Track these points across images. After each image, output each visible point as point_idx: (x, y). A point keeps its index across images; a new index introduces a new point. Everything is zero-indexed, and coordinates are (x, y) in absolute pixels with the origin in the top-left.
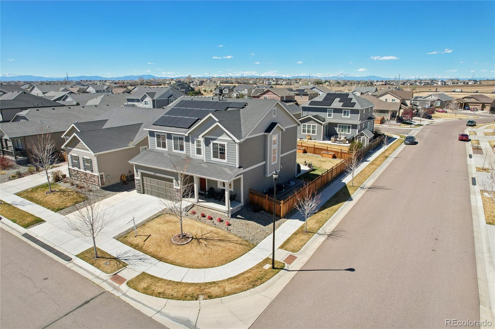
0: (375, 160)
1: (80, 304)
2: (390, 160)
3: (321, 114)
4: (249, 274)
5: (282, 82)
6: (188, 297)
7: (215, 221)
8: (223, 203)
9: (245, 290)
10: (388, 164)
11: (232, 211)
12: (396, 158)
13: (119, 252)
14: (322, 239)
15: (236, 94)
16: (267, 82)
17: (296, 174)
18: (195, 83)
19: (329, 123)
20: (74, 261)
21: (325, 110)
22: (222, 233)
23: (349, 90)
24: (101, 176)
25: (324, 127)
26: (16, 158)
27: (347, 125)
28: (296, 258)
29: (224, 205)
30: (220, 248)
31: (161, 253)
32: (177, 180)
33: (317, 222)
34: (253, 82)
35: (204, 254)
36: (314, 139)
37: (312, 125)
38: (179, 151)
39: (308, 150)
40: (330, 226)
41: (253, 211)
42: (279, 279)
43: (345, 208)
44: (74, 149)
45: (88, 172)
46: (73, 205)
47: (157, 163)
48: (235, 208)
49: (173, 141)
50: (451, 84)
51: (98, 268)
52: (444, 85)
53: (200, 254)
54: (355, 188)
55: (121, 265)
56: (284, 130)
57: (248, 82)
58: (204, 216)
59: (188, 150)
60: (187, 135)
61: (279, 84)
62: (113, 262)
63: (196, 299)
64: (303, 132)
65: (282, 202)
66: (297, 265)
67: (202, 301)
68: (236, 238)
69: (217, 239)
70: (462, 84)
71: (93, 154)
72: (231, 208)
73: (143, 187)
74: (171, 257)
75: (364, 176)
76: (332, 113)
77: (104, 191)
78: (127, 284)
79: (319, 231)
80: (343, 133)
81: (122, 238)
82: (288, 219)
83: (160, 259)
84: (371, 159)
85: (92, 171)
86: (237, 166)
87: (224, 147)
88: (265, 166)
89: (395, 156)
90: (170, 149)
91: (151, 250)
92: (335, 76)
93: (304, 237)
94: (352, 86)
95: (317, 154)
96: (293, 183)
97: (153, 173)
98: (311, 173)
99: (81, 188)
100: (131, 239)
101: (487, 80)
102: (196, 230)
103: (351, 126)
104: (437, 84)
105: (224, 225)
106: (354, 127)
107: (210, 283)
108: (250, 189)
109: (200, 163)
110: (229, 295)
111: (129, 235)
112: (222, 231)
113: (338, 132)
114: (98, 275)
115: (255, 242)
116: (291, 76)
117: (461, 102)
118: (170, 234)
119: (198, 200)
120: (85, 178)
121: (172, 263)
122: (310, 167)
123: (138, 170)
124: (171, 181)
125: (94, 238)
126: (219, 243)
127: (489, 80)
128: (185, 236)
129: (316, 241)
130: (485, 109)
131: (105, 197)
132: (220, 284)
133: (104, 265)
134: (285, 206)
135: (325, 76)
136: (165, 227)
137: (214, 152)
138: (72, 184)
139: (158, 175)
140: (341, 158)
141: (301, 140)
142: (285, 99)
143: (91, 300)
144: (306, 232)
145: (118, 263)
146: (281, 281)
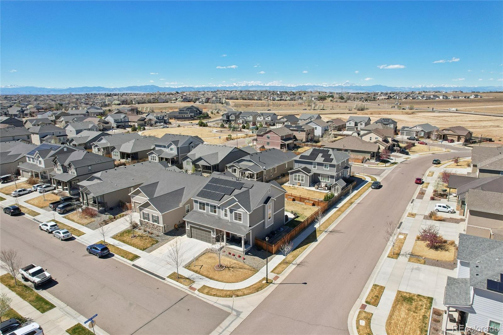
0: (343, 206)
1: (179, 300)
2: (353, 206)
3: (308, 166)
4: (255, 286)
5: (287, 97)
6: (228, 296)
7: (237, 256)
8: (241, 246)
9: (254, 293)
10: (351, 209)
11: (246, 251)
12: (358, 203)
13: (188, 275)
14: (294, 267)
15: (242, 120)
16: (271, 98)
17: (284, 222)
18: (201, 100)
19: (314, 174)
20: (167, 280)
21: (311, 163)
22: (241, 264)
23: (349, 110)
24: (164, 226)
25: (310, 177)
26: (98, 209)
27: (327, 176)
28: (279, 277)
29: (242, 247)
30: (240, 272)
31: (210, 275)
32: (214, 232)
33: (293, 256)
34: (258, 98)
35: (232, 276)
36: (303, 186)
37: (301, 175)
38: (213, 213)
39: (296, 199)
40: (299, 260)
41: (257, 250)
42: (270, 288)
43: (313, 245)
44: (146, 209)
45: (155, 223)
46: (151, 246)
47: (201, 221)
48: (247, 249)
49: (210, 207)
50: (453, 98)
51: (181, 283)
52: (446, 99)
53: (230, 276)
54: (321, 232)
55: (192, 282)
56: (275, 200)
57: (253, 97)
58: (230, 254)
59: (219, 213)
60: (219, 206)
61: (283, 100)
62: (187, 280)
63: (232, 297)
64: (295, 180)
65: (273, 245)
66: (279, 281)
67: (234, 298)
68: (248, 267)
69: (238, 267)
70: (463, 98)
71: (160, 214)
72: (245, 249)
73: (191, 234)
74: (216, 277)
75: (329, 222)
76: (316, 166)
77: (166, 235)
78: (198, 291)
79: (293, 263)
80: (324, 181)
81: (188, 267)
82: (277, 255)
83: (211, 278)
84: (339, 206)
85: (158, 223)
86: (249, 226)
87: (241, 215)
88: (264, 222)
89: (359, 202)
90: (208, 211)
91: (205, 274)
92: (341, 85)
93: (284, 266)
94: (355, 101)
95: (302, 202)
96: (282, 229)
97: (198, 227)
98: (295, 219)
99: (152, 234)
100: (193, 268)
101: (490, 92)
102: (226, 262)
103: (330, 176)
104: (439, 98)
105: (241, 259)
106: (332, 177)
107: (237, 290)
108: (255, 237)
109: (227, 222)
110: (246, 295)
111: (190, 265)
112: (240, 262)
113: (320, 180)
114: (182, 287)
115: (258, 269)
117: (441, 134)
118: (213, 265)
119: (226, 244)
120: (153, 227)
121: (217, 280)
122: (295, 215)
123: (189, 224)
124: (210, 232)
125: (177, 268)
126: (239, 270)
127: (492, 92)
128: (221, 266)
129: (291, 268)
130: (460, 140)
131: (168, 240)
132: (242, 290)
133: (183, 282)
134: (275, 247)
135: (330, 86)
136: (209, 261)
137: (235, 217)
138: (145, 231)
139: (201, 228)
140: (318, 205)
141: (293, 186)
142: (284, 138)
143: (184, 298)
144: (286, 263)
145: (190, 281)
146: (270, 289)
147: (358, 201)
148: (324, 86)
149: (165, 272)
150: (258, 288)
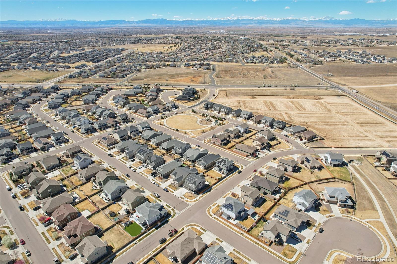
2: (227, 180)
11: (194, 193)
17: (206, 185)
18: (197, 66)
20: (179, 198)
24: (178, 185)
26: (163, 177)
28: (200, 199)
32: (189, 188)
35: (191, 198)
40: (205, 196)
41: (197, 193)
43: (210, 192)
46: (176, 190)
54: (213, 189)
58: (191, 193)
61: (254, 62)
67: (191, 203)
68: (194, 197)
73: (184, 187)
75: (217, 186)
78: (185, 201)
81: (183, 195)
83: (187, 198)
95: (213, 178)
96: (205, 187)
99: (176, 187)
102: (191, 195)
105: (193, 195)
107: (191, 201)
108: (197, 190)
109: (191, 187)
110: (193, 202)
114: (182, 200)
115: (196, 197)
116: (281, 20)
118: (188, 195)
119: (191, 191)
120: (176, 185)
122: (209, 183)
123: (184, 185)
125: (181, 196)
129: (203, 197)
131: (180, 188)
134: (201, 192)
135: (311, 20)
140: (217, 180)
143: (182, 202)
144: (202, 196)
145: (183, 198)
146: (197, 201)
147: (229, 179)
148: (305, 20)
149: (179, 196)
150: (195, 201)
